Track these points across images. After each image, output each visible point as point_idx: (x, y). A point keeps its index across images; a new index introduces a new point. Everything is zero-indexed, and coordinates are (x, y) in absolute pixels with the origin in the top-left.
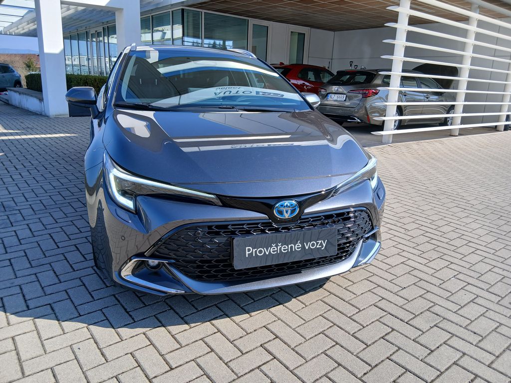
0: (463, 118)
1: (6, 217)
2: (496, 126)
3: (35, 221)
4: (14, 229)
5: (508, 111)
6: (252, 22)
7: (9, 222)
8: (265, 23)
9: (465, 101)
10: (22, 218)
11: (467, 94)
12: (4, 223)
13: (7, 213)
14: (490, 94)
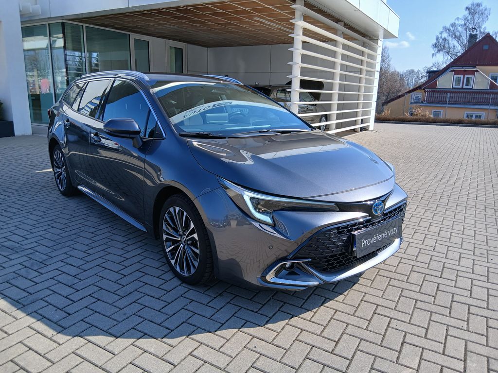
0: (337, 124)
2: (354, 130)
5: (362, 116)
6: (133, 36)
8: (146, 38)
9: (338, 110)
11: (338, 104)
14: (345, 103)
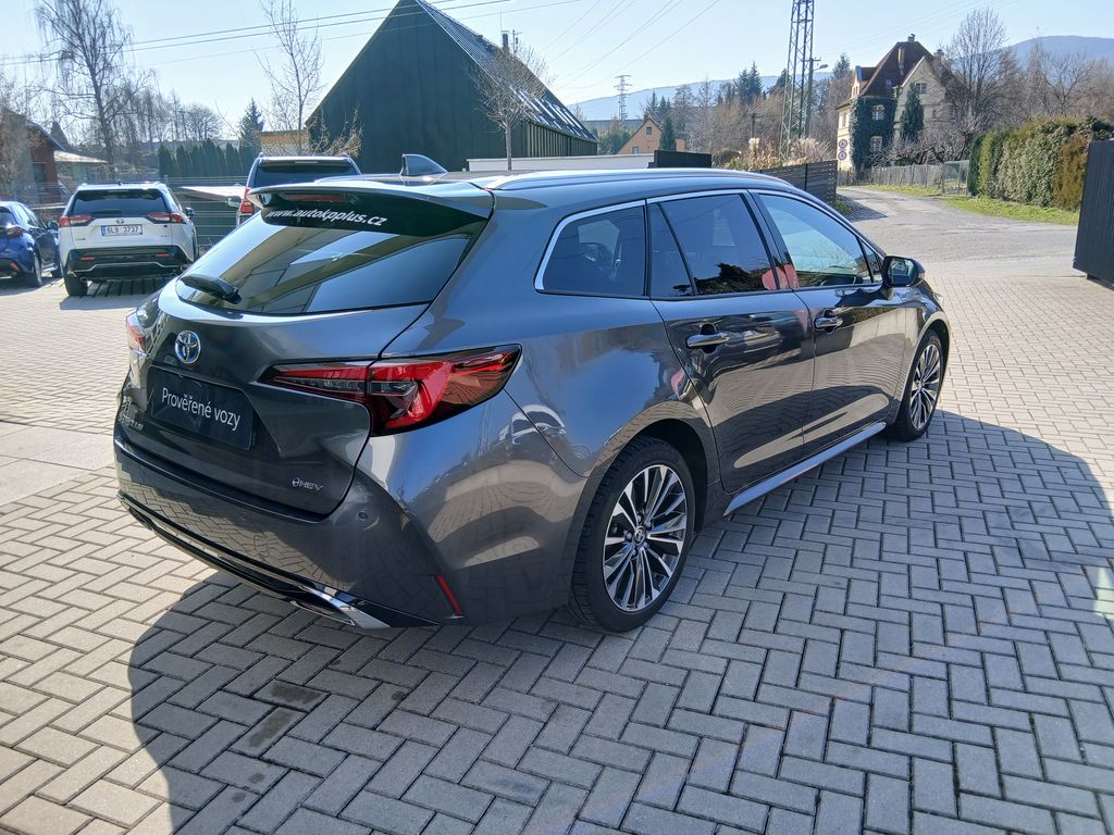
1: (1017, 526)
3: (967, 505)
4: (1005, 502)
7: (1011, 515)
10: (989, 516)
12: (1022, 515)
13: (1013, 534)
